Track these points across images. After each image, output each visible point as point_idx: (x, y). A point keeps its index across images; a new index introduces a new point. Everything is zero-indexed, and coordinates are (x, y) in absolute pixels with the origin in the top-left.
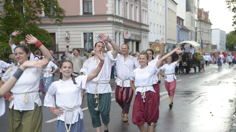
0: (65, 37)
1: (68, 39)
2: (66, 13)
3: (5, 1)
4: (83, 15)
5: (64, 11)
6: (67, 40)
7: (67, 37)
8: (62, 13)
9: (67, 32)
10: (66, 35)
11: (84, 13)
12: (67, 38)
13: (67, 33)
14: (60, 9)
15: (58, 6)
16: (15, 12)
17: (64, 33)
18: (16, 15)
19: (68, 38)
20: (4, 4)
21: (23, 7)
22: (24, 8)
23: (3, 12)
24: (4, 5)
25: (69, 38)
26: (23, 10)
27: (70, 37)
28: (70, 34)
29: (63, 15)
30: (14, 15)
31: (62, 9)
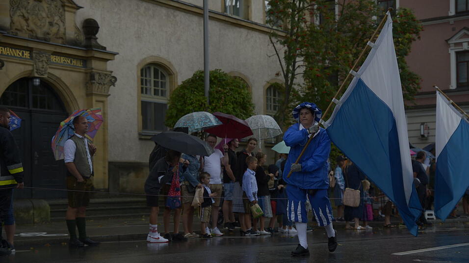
0: (419, 135)
1: (423, 138)
2: (422, 81)
3: (307, 63)
4: (456, 89)
5: (418, 78)
6: (423, 140)
7: (422, 133)
8: (415, 82)
9: (423, 124)
10: (420, 130)
11: (459, 84)
12: (423, 136)
13: (422, 126)
14: (410, 74)
15: (406, 69)
16: (324, 83)
17: (417, 126)
18: (325, 87)
19: (426, 135)
20: (305, 69)
21: (338, 75)
22: (339, 77)
23: (303, 86)
24: (305, 72)
25: (428, 136)
26: (339, 80)
27: (428, 133)
28: (428, 127)
29: (416, 85)
30: (321, 88)
31: (414, 75)
